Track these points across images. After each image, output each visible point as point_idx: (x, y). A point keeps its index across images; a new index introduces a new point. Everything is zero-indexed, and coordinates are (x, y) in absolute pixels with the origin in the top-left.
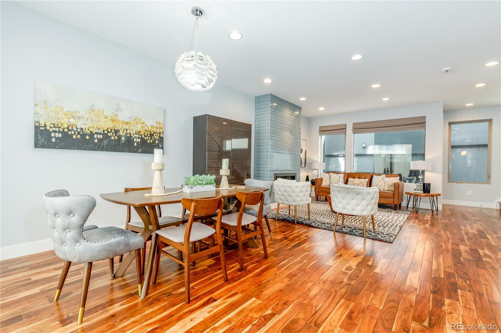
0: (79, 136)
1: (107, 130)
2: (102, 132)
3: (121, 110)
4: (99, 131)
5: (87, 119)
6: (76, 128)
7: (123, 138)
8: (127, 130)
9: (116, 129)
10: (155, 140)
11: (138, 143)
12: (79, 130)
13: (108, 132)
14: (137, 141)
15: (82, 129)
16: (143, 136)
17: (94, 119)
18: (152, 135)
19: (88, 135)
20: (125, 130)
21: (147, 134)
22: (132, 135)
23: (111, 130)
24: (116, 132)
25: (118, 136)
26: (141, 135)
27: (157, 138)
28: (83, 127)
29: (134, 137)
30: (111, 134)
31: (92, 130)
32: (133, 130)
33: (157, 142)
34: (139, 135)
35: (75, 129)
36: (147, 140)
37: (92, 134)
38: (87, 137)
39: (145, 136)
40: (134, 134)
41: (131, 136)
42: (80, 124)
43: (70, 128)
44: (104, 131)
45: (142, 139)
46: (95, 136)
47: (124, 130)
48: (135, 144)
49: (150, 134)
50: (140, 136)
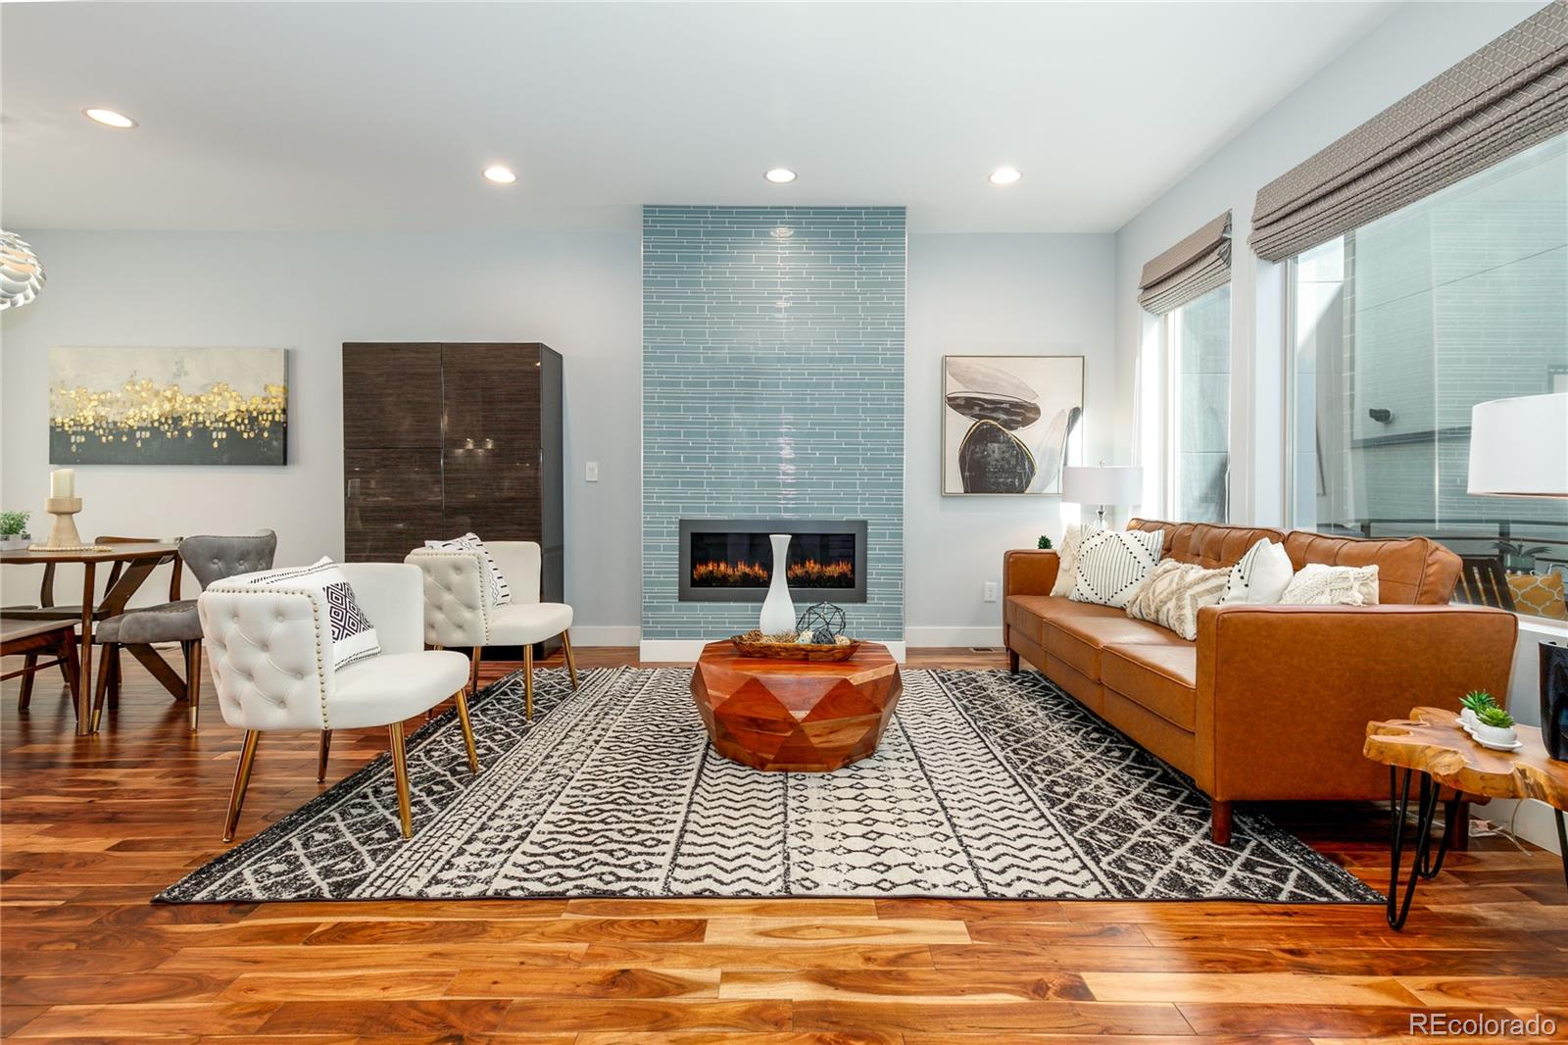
0: (111, 437)
1: (158, 420)
2: (150, 425)
3: (186, 373)
4: (144, 424)
5: (124, 403)
6: (107, 422)
7: (189, 434)
8: (197, 414)
9: (175, 416)
10: (262, 430)
11: (220, 441)
12: (111, 426)
13: (161, 423)
14: (220, 437)
15: (115, 423)
16: (233, 424)
17: (135, 403)
18: (253, 420)
19: (125, 433)
20: (194, 417)
21: (243, 420)
22: (208, 424)
23: (166, 419)
24: (177, 420)
25: (179, 431)
26: (229, 423)
27: (268, 424)
28: (117, 419)
29: (212, 428)
30: (166, 427)
31: (131, 422)
32: (209, 414)
33: (266, 435)
34: (224, 422)
35: (105, 426)
36: (242, 432)
37: (131, 431)
38: (124, 439)
39: (237, 424)
40: (211, 423)
41: (206, 428)
42: (112, 414)
43: (97, 424)
44: (152, 423)
45: (230, 431)
46: (138, 434)
47: (191, 415)
48: (216, 445)
49: (249, 418)
50: (226, 426)
